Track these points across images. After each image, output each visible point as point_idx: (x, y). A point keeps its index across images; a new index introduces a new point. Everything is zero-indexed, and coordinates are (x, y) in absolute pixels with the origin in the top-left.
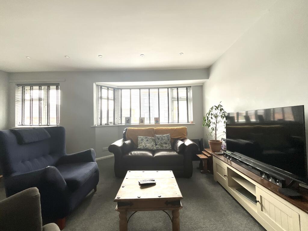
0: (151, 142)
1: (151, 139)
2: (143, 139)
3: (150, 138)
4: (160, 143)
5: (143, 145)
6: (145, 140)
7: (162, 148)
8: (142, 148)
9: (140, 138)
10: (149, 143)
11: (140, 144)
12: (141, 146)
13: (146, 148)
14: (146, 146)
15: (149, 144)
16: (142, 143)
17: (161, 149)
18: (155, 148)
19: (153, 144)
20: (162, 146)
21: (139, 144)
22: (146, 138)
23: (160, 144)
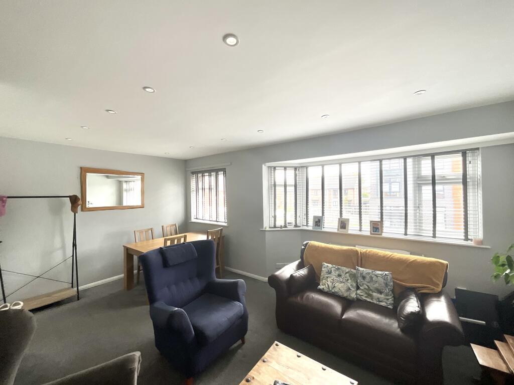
0: (348, 280)
1: (348, 274)
2: (331, 271)
3: (347, 270)
4: (367, 287)
5: (329, 283)
6: (334, 274)
7: (368, 300)
8: (326, 290)
9: (325, 268)
10: (341, 282)
11: (324, 281)
12: (325, 285)
13: (333, 291)
14: (334, 287)
15: (343, 284)
16: (329, 279)
17: (366, 301)
18: (353, 295)
19: (351, 285)
20: (370, 295)
21: (322, 280)
22: (338, 269)
23: (365, 289)
